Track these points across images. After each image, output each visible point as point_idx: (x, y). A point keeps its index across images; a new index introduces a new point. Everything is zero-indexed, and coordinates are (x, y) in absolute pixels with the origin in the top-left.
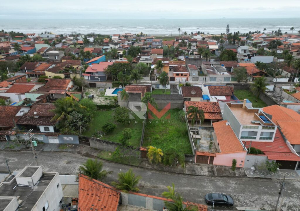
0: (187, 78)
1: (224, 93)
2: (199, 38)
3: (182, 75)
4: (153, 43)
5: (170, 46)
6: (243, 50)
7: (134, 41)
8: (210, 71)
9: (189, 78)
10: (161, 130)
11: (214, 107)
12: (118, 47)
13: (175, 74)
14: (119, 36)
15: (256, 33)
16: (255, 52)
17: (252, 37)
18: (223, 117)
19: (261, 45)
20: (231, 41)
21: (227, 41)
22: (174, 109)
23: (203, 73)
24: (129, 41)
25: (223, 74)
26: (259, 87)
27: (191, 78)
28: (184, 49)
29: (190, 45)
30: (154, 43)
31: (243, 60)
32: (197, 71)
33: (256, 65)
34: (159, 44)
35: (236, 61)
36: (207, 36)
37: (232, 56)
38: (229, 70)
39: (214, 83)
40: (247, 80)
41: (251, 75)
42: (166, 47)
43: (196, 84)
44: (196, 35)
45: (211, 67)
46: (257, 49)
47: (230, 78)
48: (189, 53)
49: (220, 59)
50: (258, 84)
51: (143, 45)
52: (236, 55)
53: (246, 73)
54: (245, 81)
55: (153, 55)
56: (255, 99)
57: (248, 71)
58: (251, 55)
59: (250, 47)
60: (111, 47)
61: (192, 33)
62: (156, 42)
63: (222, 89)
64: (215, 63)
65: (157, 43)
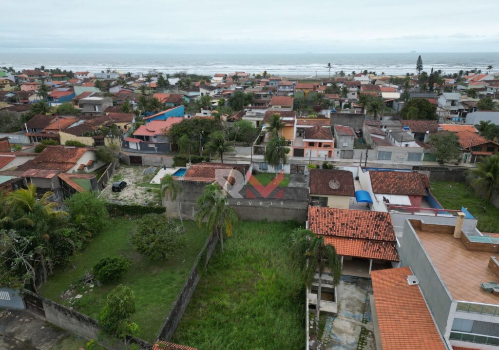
0: (330, 152)
1: (406, 188)
2: (365, 80)
3: (320, 144)
4: (279, 88)
5: (307, 91)
6: (449, 100)
7: (248, 85)
8: (380, 139)
9: (335, 152)
10: (241, 280)
11: (378, 226)
12: (216, 93)
13: (307, 142)
14: (225, 77)
15: (473, 74)
16: (474, 105)
17: (465, 80)
18: (400, 254)
19: (485, 93)
20: (425, 86)
21: (418, 85)
22: (285, 223)
23: (364, 142)
24: (238, 84)
25: (407, 145)
26: (490, 178)
27: (338, 153)
28: (332, 97)
29: (345, 91)
30: (281, 87)
31: (450, 119)
32: (352, 138)
33: (478, 129)
34: (289, 90)
35: (434, 121)
36: (380, 78)
37: (427, 111)
38: (419, 137)
39: (386, 163)
40: (460, 160)
41: (468, 149)
42: (299, 95)
43: (348, 164)
44: (360, 76)
45: (382, 132)
46: (478, 100)
47: (420, 154)
48: (343, 104)
49: (402, 116)
50: (488, 171)
51: (261, 90)
52: (435, 109)
53: (458, 144)
54: (456, 161)
55: (273, 107)
56: (481, 204)
57: (460, 141)
58: (466, 110)
59: (463, 97)
60: (202, 94)
61: (354, 73)
62: (284, 86)
63: (400, 178)
64: (391, 123)
65: (287, 87)
